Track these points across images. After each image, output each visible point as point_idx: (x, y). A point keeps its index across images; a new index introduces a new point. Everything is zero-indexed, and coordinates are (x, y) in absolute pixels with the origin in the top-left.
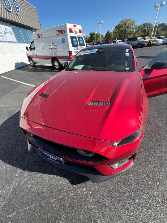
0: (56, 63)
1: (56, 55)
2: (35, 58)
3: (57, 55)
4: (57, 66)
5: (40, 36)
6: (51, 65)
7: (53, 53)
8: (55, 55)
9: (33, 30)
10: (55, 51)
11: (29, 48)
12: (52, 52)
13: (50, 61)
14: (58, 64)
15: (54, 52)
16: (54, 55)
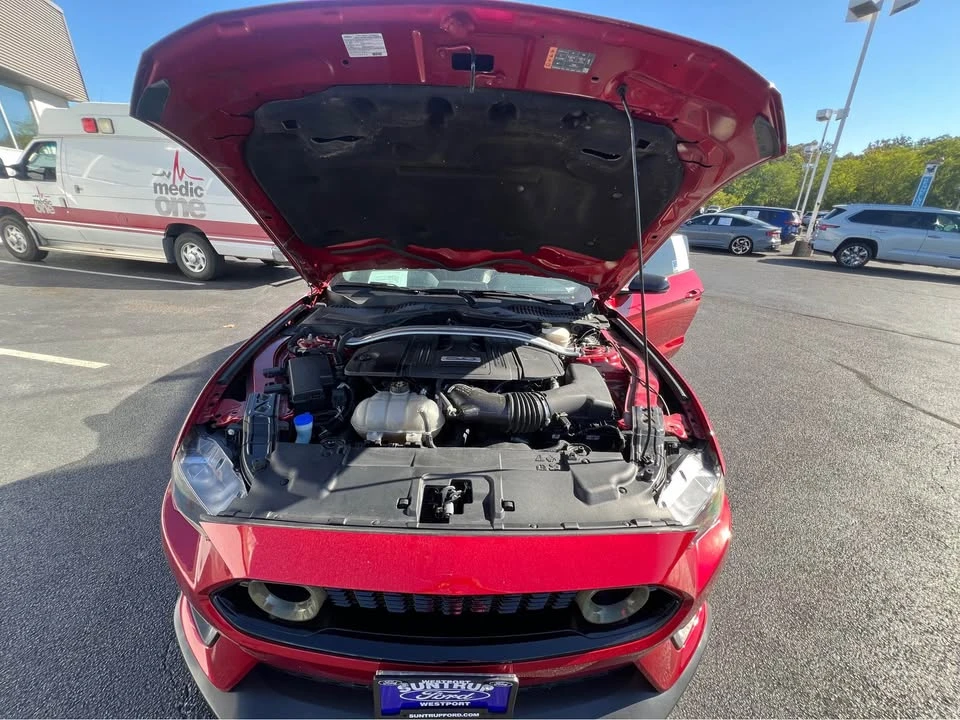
0: (194, 250)
1: (193, 215)
2: (45, 216)
3: (203, 216)
4: (197, 261)
5: (104, 127)
6: (160, 257)
7: (180, 206)
8: (191, 217)
9: (33, 91)
10: (188, 199)
11: (14, 167)
12: (175, 202)
13: (159, 237)
14: (201, 255)
15: (183, 202)
16: (180, 216)
